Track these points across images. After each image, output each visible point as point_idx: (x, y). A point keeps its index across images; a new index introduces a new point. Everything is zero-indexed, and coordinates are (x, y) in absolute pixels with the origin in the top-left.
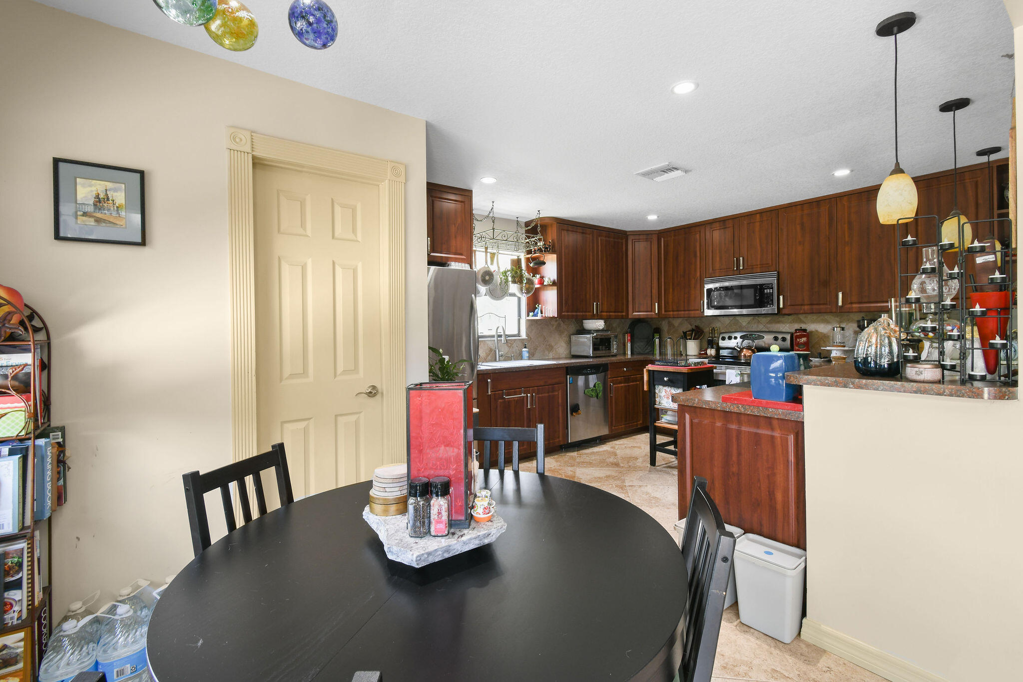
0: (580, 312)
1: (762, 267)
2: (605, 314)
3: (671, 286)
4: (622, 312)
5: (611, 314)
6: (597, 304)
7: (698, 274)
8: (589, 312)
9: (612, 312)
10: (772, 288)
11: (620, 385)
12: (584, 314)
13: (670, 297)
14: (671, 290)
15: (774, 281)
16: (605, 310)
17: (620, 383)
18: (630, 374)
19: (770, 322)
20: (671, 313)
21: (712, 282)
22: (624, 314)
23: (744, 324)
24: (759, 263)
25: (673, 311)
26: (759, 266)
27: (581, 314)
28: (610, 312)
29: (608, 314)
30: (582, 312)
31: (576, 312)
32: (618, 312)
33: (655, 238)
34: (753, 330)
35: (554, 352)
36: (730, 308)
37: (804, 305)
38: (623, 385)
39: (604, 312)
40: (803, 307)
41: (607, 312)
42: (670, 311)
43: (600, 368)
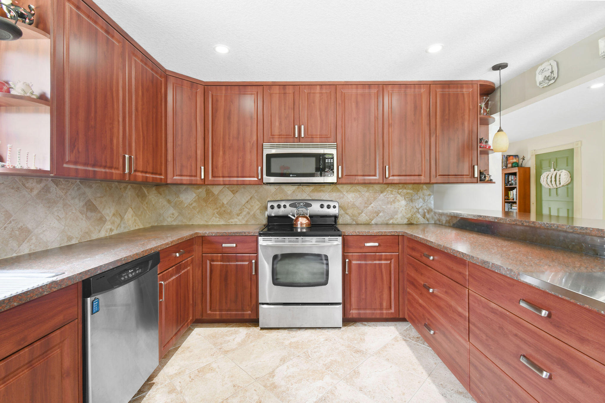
0: (100, 166)
1: (322, 137)
2: (139, 174)
3: (221, 149)
4: (161, 174)
5: (148, 175)
6: (130, 158)
7: (255, 138)
8: (117, 169)
9: (149, 173)
10: (333, 158)
11: (172, 279)
12: (107, 170)
13: (220, 160)
14: (221, 153)
15: (334, 152)
16: (141, 169)
17: (172, 276)
18: (181, 260)
19: (313, 191)
20: (221, 179)
21: (272, 147)
22: (163, 177)
23: (289, 192)
24: (318, 134)
25: (223, 177)
26: (318, 136)
27: (103, 170)
28: (146, 172)
29: (144, 175)
30: (105, 167)
31: (94, 166)
32: (156, 174)
34: (298, 198)
35: (34, 241)
36: (291, 175)
39: (139, 171)
40: (357, 177)
41: (142, 172)
42: (219, 177)
43: (147, 262)
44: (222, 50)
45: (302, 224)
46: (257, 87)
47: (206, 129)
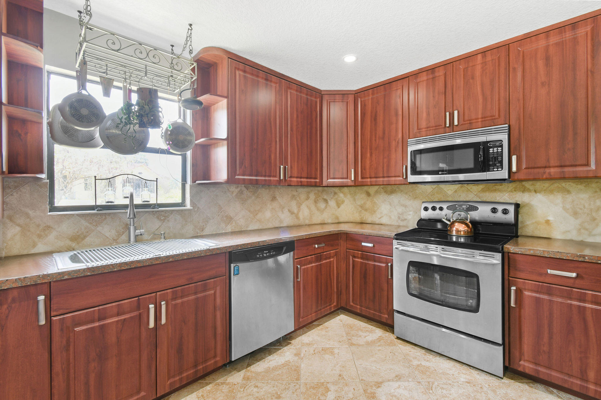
0: (261, 176)
1: (485, 121)
2: (295, 179)
3: (369, 150)
4: (316, 178)
5: (302, 180)
6: (285, 168)
7: (400, 136)
8: (275, 176)
9: (304, 178)
10: (501, 146)
11: (311, 265)
12: (267, 178)
13: (368, 162)
14: (368, 155)
15: (504, 137)
16: (296, 176)
17: (311, 263)
18: (322, 251)
19: (483, 191)
20: (369, 180)
21: (418, 143)
22: (318, 181)
23: (450, 193)
24: (480, 116)
25: (371, 178)
26: (480, 120)
27: (263, 178)
28: (301, 178)
29: (299, 180)
30: (265, 176)
31: (256, 176)
32: (311, 178)
33: (351, 99)
34: (461, 200)
35: (234, 224)
36: (440, 173)
37: (550, 167)
38: (314, 265)
39: (294, 177)
40: (547, 170)
41: (297, 177)
42: (367, 178)
43: (282, 248)
44: (350, 59)
45: (458, 231)
46: (401, 80)
47: (356, 133)
